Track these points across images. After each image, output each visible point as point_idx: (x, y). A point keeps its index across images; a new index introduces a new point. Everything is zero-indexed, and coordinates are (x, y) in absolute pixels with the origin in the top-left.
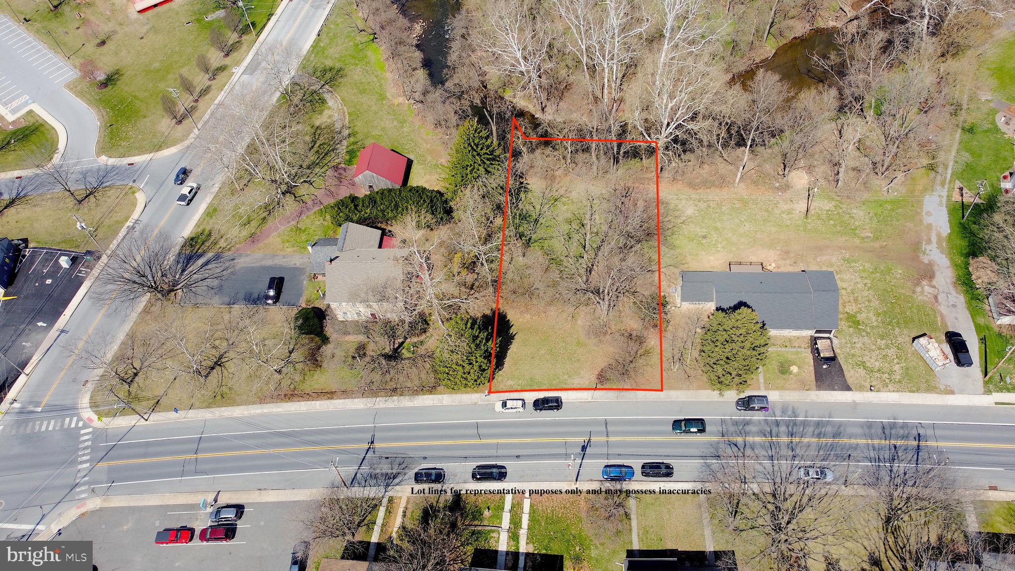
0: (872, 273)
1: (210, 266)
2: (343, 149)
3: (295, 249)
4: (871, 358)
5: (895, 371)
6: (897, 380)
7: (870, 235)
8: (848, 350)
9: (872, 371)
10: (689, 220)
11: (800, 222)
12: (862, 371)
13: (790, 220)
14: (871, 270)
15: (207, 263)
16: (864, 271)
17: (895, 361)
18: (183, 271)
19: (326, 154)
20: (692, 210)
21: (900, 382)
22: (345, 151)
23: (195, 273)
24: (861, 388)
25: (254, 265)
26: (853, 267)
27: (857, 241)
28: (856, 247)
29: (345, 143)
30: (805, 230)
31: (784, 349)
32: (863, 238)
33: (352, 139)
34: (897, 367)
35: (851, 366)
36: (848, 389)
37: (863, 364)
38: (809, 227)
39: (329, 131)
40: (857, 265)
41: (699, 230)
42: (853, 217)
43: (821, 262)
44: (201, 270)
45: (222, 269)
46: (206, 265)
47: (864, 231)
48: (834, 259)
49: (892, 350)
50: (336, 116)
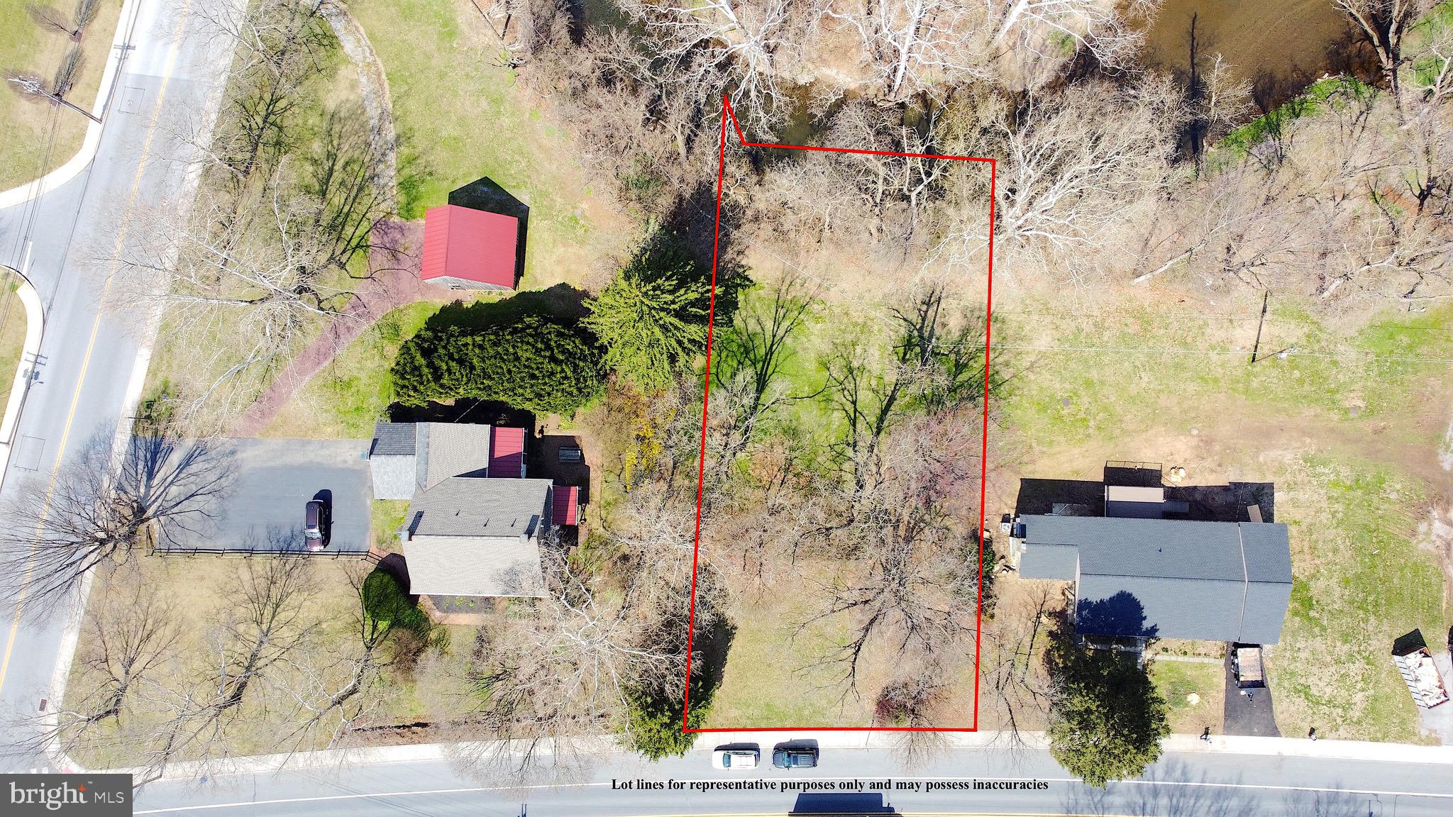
0: (1351, 488)
1: (194, 468)
2: (389, 175)
3: (340, 427)
4: (1320, 679)
5: (1355, 704)
6: (1355, 720)
7: (1360, 403)
8: (1286, 663)
9: (1318, 703)
10: (1042, 362)
11: (1239, 372)
12: (1301, 702)
13: (1222, 366)
14: (1348, 483)
15: (188, 461)
16: (1336, 484)
17: (1359, 686)
18: (151, 475)
19: (361, 189)
20: (1049, 339)
21: (1359, 722)
22: (394, 182)
23: (172, 483)
24: (1294, 732)
25: (271, 464)
26: (1320, 475)
27: (1335, 416)
28: (1332, 430)
29: (392, 157)
30: (1246, 392)
31: (1181, 659)
32: (1347, 411)
33: (405, 150)
34: (1358, 697)
35: (1285, 693)
36: (1274, 732)
37: (1305, 691)
38: (1255, 384)
39: (357, 127)
40: (1327, 471)
41: (1058, 386)
42: (1335, 363)
43: (1266, 463)
44: (182, 475)
45: (217, 473)
46: (188, 464)
47: (1352, 395)
48: (1288, 457)
49: (1357, 665)
50: (365, 86)
